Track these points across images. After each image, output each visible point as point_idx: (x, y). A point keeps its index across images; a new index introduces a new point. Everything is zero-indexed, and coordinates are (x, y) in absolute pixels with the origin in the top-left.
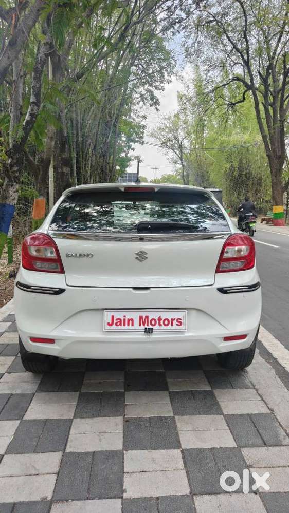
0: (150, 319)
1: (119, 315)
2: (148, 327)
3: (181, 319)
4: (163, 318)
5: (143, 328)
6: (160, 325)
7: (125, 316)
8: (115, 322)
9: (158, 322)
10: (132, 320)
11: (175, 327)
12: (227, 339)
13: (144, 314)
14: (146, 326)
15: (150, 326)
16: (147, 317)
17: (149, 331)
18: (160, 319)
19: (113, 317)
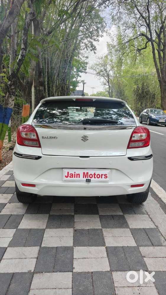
0: (89, 174)
1: (71, 172)
2: (87, 179)
3: (106, 175)
4: (96, 174)
5: (85, 179)
6: (95, 178)
7: (75, 172)
8: (69, 175)
9: (93, 176)
10: (79, 175)
11: (103, 179)
12: (133, 186)
13: (86, 171)
14: (87, 178)
15: (89, 178)
16: (87, 173)
17: (88, 181)
18: (95, 174)
19: (68, 173)
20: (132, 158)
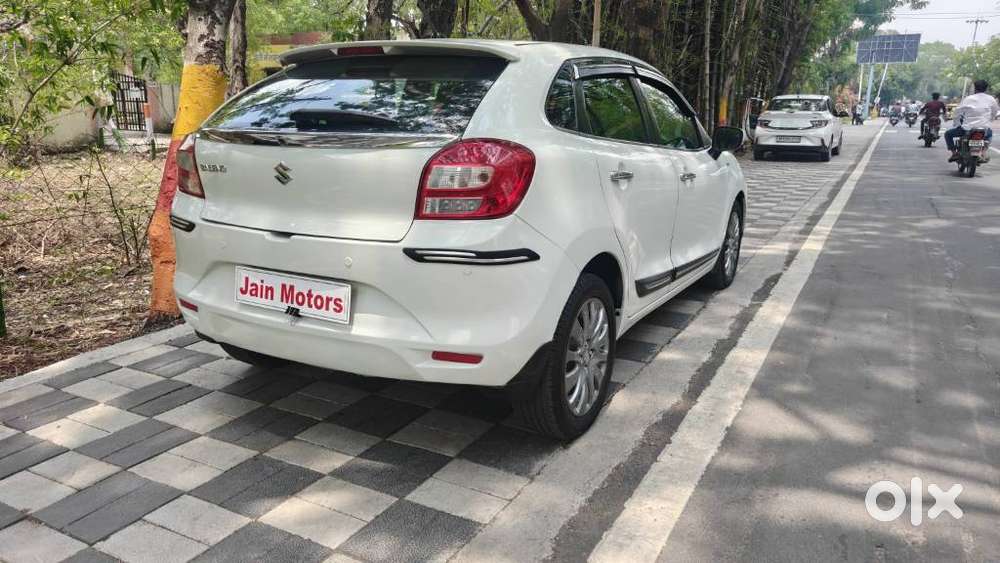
0: (295, 293)
1: (255, 278)
2: (292, 306)
3: (340, 300)
4: (315, 294)
5: (285, 306)
6: (310, 306)
7: (262, 281)
8: (250, 288)
9: (307, 298)
10: (271, 289)
11: (330, 314)
12: (439, 356)
13: (289, 281)
14: (290, 304)
15: (295, 305)
16: (292, 288)
17: (294, 313)
18: (310, 295)
19: (247, 279)
20: (419, 252)
